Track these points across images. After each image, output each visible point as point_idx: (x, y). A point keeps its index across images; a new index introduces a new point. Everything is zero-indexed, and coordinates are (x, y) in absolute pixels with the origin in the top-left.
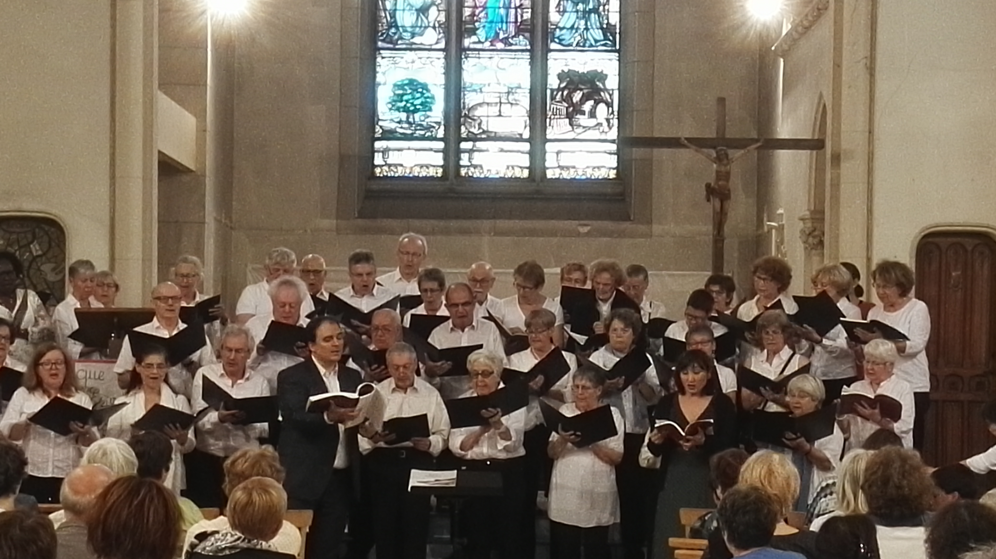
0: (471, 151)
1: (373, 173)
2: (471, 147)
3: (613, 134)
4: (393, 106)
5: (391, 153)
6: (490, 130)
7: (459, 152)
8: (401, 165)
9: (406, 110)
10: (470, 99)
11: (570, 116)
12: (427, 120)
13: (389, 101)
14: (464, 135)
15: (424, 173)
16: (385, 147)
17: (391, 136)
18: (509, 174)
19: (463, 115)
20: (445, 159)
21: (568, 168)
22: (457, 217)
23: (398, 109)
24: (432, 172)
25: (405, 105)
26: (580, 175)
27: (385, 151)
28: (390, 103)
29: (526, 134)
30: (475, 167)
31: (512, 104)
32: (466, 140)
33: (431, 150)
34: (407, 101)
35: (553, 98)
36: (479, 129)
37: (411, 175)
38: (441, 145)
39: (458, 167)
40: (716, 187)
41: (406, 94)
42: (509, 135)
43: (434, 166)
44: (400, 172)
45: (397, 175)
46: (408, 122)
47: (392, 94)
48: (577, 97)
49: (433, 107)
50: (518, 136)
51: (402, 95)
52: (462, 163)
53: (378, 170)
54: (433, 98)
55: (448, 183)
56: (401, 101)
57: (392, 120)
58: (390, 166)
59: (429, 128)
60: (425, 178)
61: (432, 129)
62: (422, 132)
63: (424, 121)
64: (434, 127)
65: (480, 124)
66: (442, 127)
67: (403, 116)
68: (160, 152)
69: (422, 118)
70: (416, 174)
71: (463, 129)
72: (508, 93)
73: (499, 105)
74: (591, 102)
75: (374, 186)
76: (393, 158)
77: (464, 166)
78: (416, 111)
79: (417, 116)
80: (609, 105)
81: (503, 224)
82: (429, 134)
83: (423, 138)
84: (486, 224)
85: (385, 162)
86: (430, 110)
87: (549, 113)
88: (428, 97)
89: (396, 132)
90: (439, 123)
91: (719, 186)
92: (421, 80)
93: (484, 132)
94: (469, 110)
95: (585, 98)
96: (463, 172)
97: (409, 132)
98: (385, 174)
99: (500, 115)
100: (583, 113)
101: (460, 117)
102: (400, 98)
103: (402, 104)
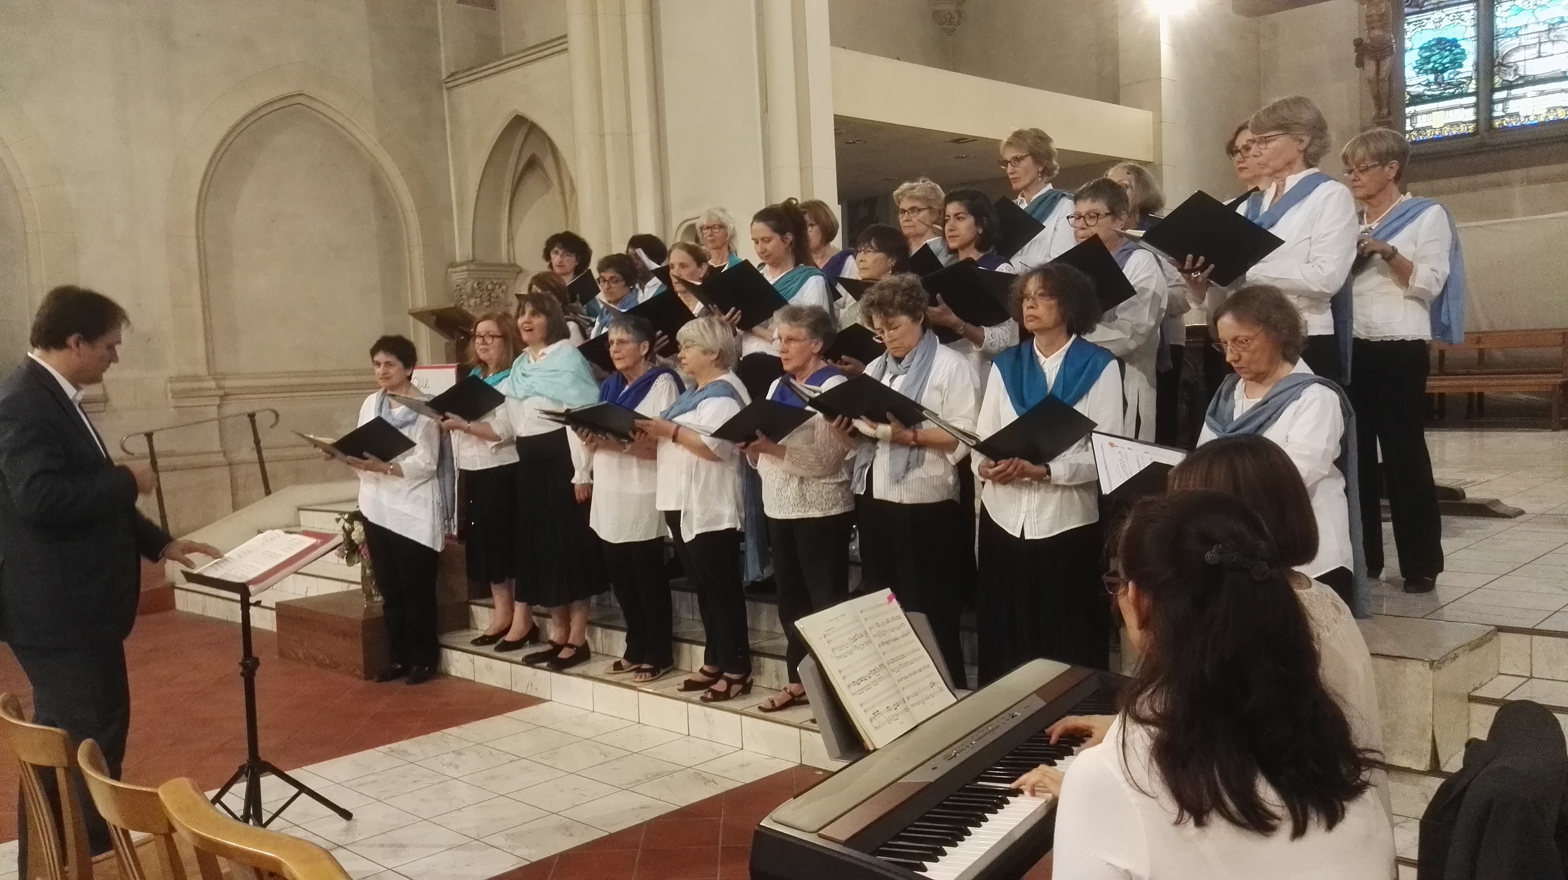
0: (1504, 101)
2: (1505, 96)
4: (1420, 69)
5: (1419, 117)
6: (1528, 73)
7: (1492, 103)
8: (1430, 127)
9: (1434, 71)
10: (1504, 46)
12: (1458, 77)
13: (1415, 65)
14: (1497, 86)
15: (1454, 131)
16: (1413, 112)
17: (1419, 100)
19: (1496, 64)
20: (1477, 113)
22: (1485, 171)
23: (1426, 72)
24: (1463, 129)
25: (1433, 66)
27: (1414, 115)
28: (1415, 68)
30: (1511, 115)
31: (1553, 41)
32: (1499, 89)
33: (1461, 106)
34: (1435, 62)
36: (1515, 75)
37: (1440, 136)
38: (1472, 100)
39: (1491, 119)
41: (1434, 55)
42: (1550, 75)
43: (1464, 123)
44: (1429, 135)
45: (1425, 138)
46: (1436, 82)
47: (1419, 58)
49: (1464, 63)
50: (1561, 75)
51: (1429, 57)
52: (1495, 114)
54: (1463, 52)
55: (1478, 137)
56: (1429, 63)
57: (1420, 84)
58: (1418, 130)
59: (1459, 85)
60: (1456, 137)
61: (1462, 86)
62: (1452, 91)
63: (1453, 79)
64: (1464, 83)
65: (1516, 70)
66: (1474, 82)
67: (1432, 77)
69: (1452, 76)
70: (1446, 134)
71: (1497, 78)
72: (1549, 30)
73: (1538, 46)
76: (1421, 122)
77: (1498, 118)
78: (1445, 70)
79: (1446, 75)
81: (1538, 171)
82: (1459, 91)
83: (1453, 96)
84: (1519, 173)
85: (1414, 127)
86: (1461, 66)
88: (1458, 53)
89: (1425, 95)
90: (1470, 78)
92: (1450, 37)
93: (1521, 77)
94: (1503, 58)
96: (1497, 123)
97: (1437, 93)
99: (1539, 57)
101: (1493, 66)
102: (1427, 60)
103: (1430, 66)
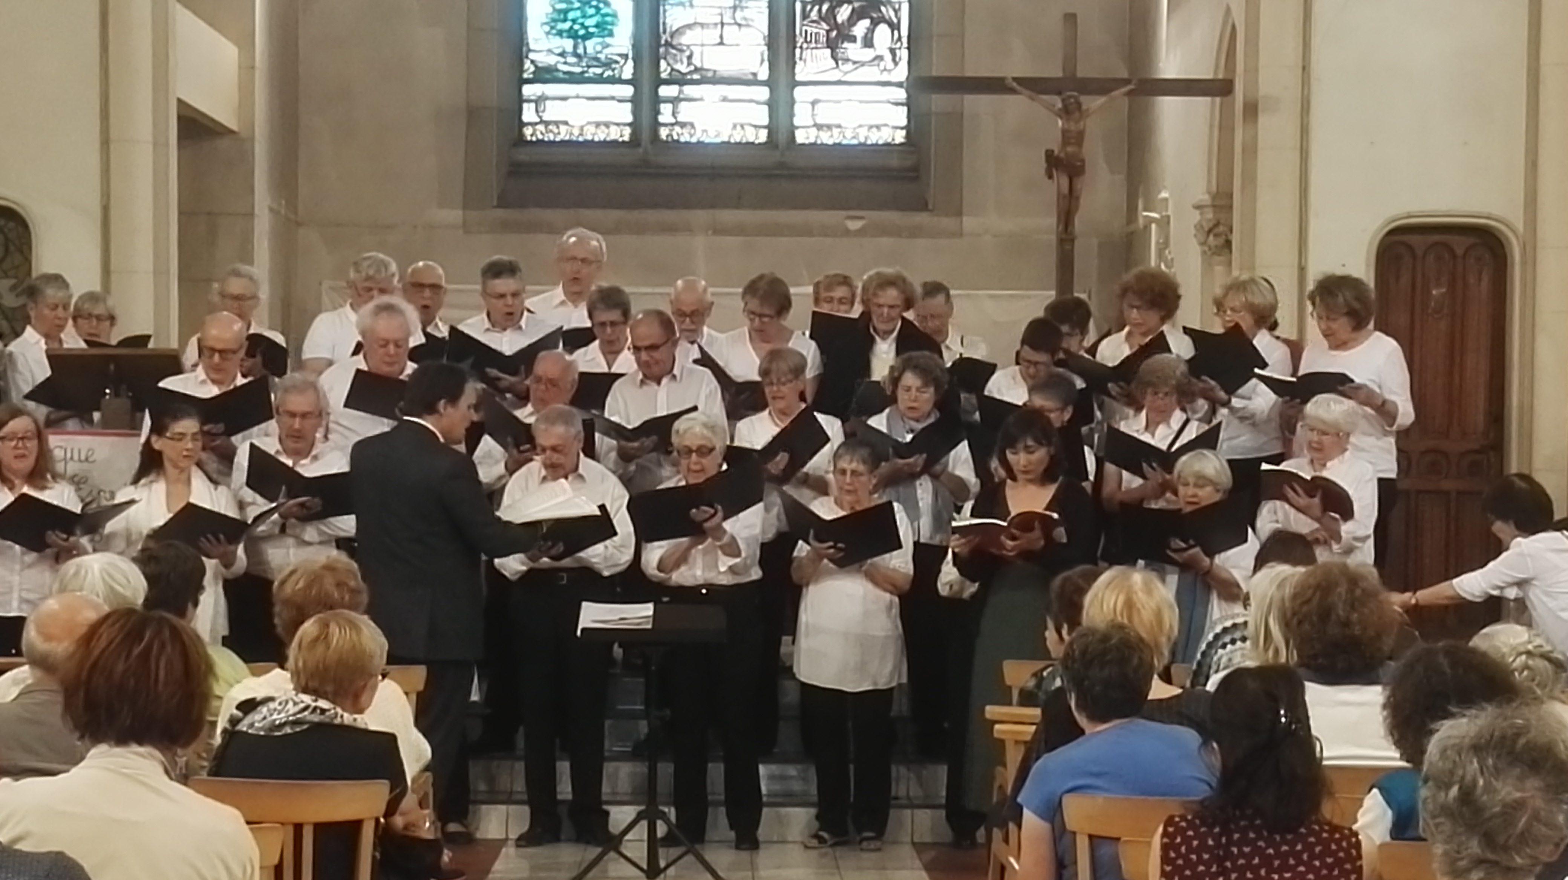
0: (675, 101)
1: (521, 135)
2: (675, 94)
3: (901, 73)
4: (552, 28)
5: (548, 103)
6: (706, 66)
7: (657, 101)
8: (566, 123)
9: (572, 34)
10: (674, 17)
11: (832, 45)
12: (606, 51)
13: (546, 20)
14: (664, 75)
15: (601, 135)
16: (539, 94)
17: (548, 76)
18: (737, 137)
19: (663, 42)
20: (635, 112)
21: (829, 127)
22: (655, 206)
23: (560, 33)
24: (614, 134)
25: (571, 28)
26: (848, 139)
27: (539, 101)
28: (546, 24)
29: (764, 74)
30: (683, 125)
31: (740, 25)
32: (667, 82)
33: (613, 98)
34: (574, 21)
35: (805, 16)
36: (689, 64)
37: (581, 139)
38: (628, 91)
39: (656, 125)
40: (1062, 155)
41: (572, 9)
42: (735, 74)
43: (618, 124)
44: (563, 134)
45: (558, 139)
46: (575, 54)
47: (550, 10)
48: (844, 13)
49: (616, 30)
50: (751, 77)
51: (566, 12)
52: (661, 119)
53: (528, 132)
54: (615, 16)
55: (640, 150)
56: (565, 20)
57: (550, 51)
58: (547, 124)
59: (608, 64)
60: (605, 144)
61: (614, 66)
62: (599, 71)
63: (600, 52)
64: (617, 62)
65: (690, 58)
66: (630, 63)
67: (568, 43)
68: (180, 101)
69: (599, 48)
70: (589, 138)
71: (663, 64)
72: (735, 8)
73: (719, 26)
74: (865, 23)
75: (522, 155)
76: (552, 111)
77: (665, 125)
78: (588, 36)
79: (589, 44)
80: (894, 27)
81: (728, 216)
82: (608, 73)
83: (599, 80)
84: (700, 216)
85: (540, 117)
86: (611, 34)
87: (800, 40)
88: (607, 15)
89: (557, 70)
90: (625, 57)
91: (1066, 154)
93: (697, 70)
94: (672, 35)
95: (856, 16)
96: (664, 133)
97: (578, 70)
98: (540, 137)
99: (721, 43)
100: (853, 39)
101: (659, 45)
102: (562, 15)
103: (567, 25)
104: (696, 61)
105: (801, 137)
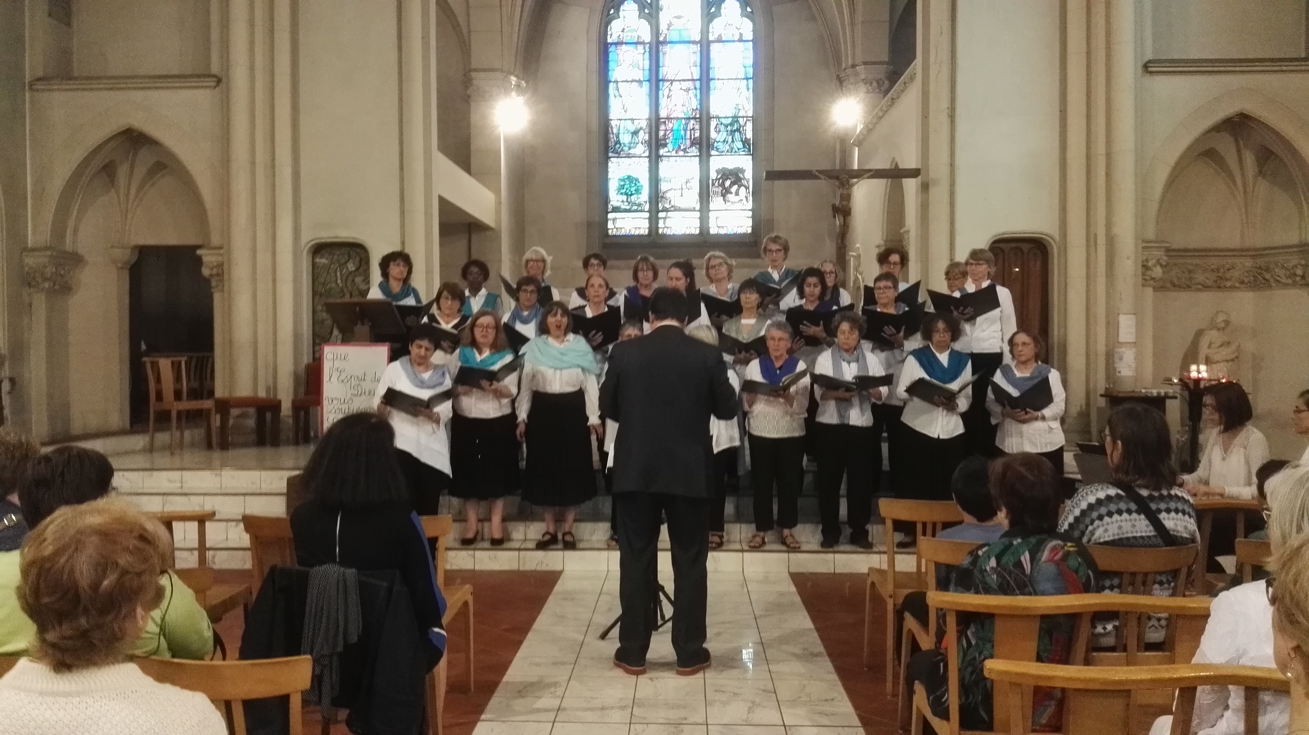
0: (665, 218)
1: (607, 233)
2: (665, 216)
3: (750, 205)
4: (618, 192)
5: (617, 220)
6: (676, 205)
7: (657, 219)
8: (624, 228)
9: (626, 194)
10: (663, 187)
11: (724, 196)
12: (639, 200)
13: (616, 189)
14: (660, 208)
15: (637, 233)
16: (614, 217)
17: (617, 210)
18: (688, 232)
19: (660, 196)
20: (650, 223)
21: (723, 227)
23: (622, 194)
24: (642, 232)
25: (626, 191)
26: (731, 231)
27: (614, 220)
29: (698, 207)
30: (667, 228)
31: (689, 189)
32: (662, 211)
33: (641, 218)
34: (627, 189)
35: (713, 185)
36: (670, 204)
37: (629, 234)
38: (647, 215)
39: (657, 228)
40: (840, 206)
41: (626, 185)
42: (687, 207)
43: (643, 228)
44: (623, 232)
45: (621, 234)
46: (627, 201)
47: (618, 185)
48: (728, 183)
49: (642, 192)
50: (693, 208)
51: (624, 185)
52: (660, 225)
53: (610, 232)
54: (642, 186)
55: (652, 238)
57: (618, 201)
58: (617, 228)
59: (640, 205)
60: (639, 236)
62: (636, 208)
63: (637, 200)
64: (643, 204)
65: (670, 202)
66: (648, 204)
67: (625, 198)
70: (633, 233)
71: (660, 205)
72: (687, 182)
73: (681, 189)
74: (736, 187)
75: (608, 241)
76: (619, 224)
77: (661, 228)
78: (632, 195)
79: (632, 197)
80: (747, 188)
82: (640, 208)
83: (636, 211)
85: (614, 226)
86: (640, 193)
87: (711, 194)
88: (639, 186)
89: (621, 208)
90: (646, 202)
91: (843, 206)
92: (635, 176)
93: (672, 206)
94: (663, 193)
95: (733, 184)
96: (660, 231)
97: (628, 207)
98: (614, 233)
99: (682, 196)
100: (731, 193)
101: (658, 197)
102: (622, 187)
103: (624, 191)
104: (672, 203)
105: (712, 231)
